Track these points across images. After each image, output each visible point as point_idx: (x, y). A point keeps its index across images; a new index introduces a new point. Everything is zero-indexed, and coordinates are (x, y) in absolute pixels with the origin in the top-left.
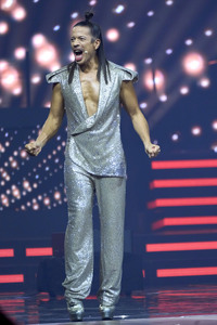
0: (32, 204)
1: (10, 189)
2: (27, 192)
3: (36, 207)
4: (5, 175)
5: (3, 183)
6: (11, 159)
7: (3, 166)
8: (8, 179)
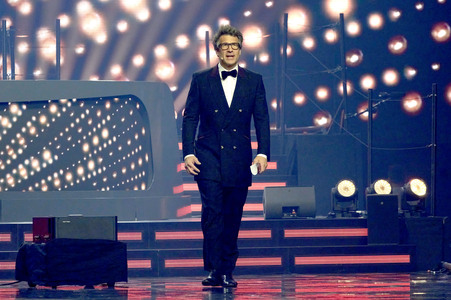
0: (41, 186)
1: (17, 168)
2: (36, 172)
3: (45, 189)
4: (11, 152)
5: (9, 162)
6: (18, 136)
7: (10, 144)
8: (14, 157)
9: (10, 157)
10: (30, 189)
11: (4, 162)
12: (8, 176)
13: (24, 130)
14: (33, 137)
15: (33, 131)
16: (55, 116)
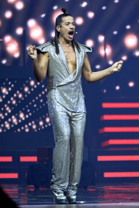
0: (25, 128)
1: (11, 118)
2: (22, 120)
3: (27, 130)
4: (8, 109)
5: (6, 114)
6: (12, 99)
7: (7, 103)
8: (10, 111)
9: (7, 112)
10: (19, 130)
11: (4, 115)
12: (6, 123)
13: (15, 95)
14: (20, 99)
15: (20, 96)
16: (33, 87)
